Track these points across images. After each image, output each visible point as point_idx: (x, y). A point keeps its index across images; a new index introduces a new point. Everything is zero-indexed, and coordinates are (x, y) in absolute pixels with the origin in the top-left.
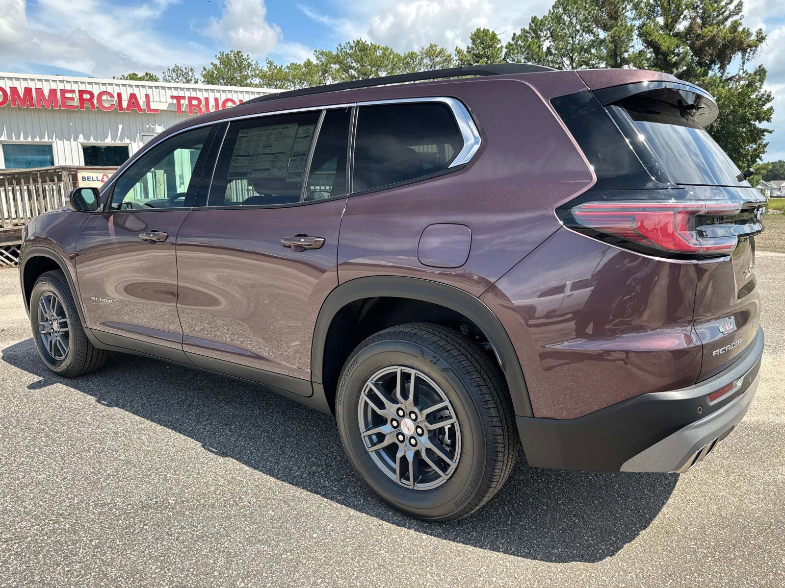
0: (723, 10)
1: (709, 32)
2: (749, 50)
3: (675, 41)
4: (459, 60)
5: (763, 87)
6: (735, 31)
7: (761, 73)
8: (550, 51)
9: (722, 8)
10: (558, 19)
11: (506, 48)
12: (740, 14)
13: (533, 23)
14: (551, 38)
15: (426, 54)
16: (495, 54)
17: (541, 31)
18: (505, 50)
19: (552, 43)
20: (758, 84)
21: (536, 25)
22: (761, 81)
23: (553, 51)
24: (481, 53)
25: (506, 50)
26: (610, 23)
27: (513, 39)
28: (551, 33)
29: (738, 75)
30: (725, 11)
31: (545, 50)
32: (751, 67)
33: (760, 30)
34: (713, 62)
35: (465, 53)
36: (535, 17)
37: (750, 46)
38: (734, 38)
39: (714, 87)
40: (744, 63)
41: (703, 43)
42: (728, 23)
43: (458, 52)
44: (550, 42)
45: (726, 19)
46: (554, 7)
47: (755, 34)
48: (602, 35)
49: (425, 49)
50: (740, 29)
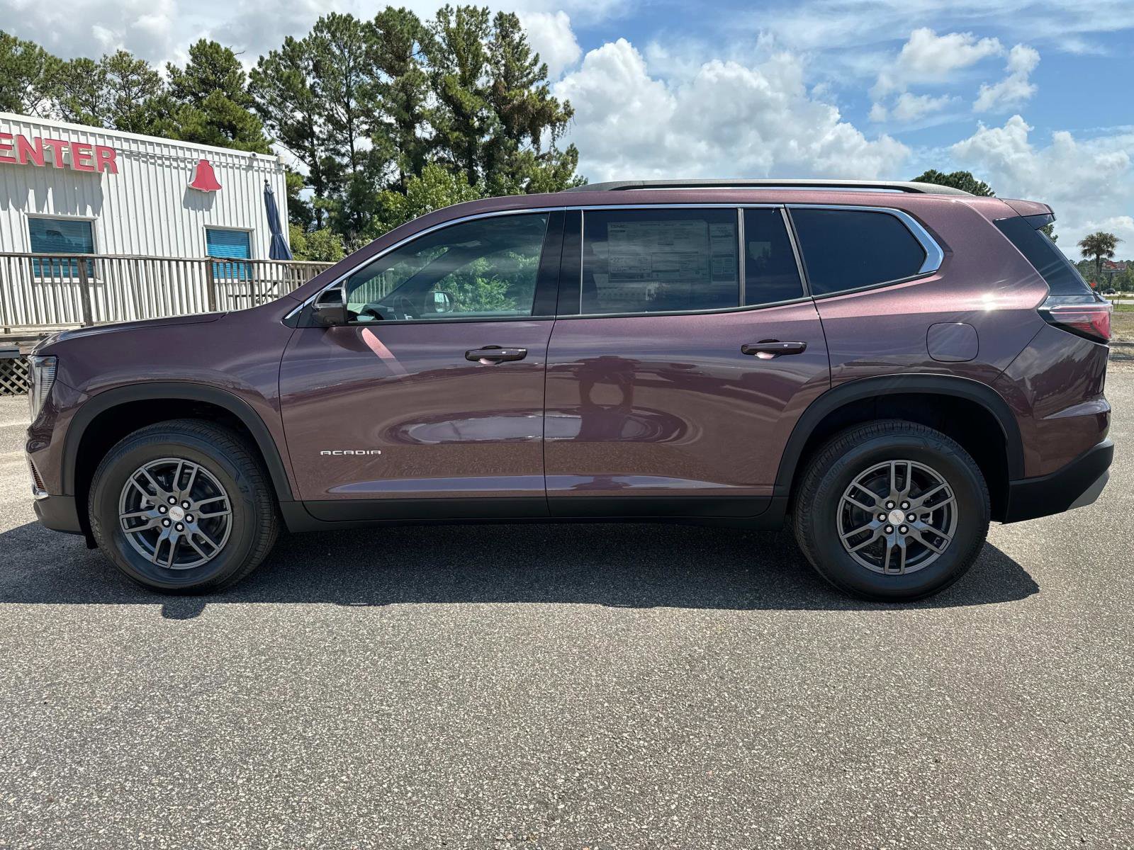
0: (528, 71)
1: (517, 96)
2: (558, 124)
3: (480, 100)
4: (174, 83)
5: (576, 170)
6: (543, 99)
7: (573, 153)
8: (315, 91)
9: (527, 69)
10: (324, 47)
11: (250, 77)
12: (546, 80)
13: (288, 46)
14: (314, 73)
15: (113, 66)
16: (235, 83)
17: (301, 60)
18: (248, 81)
19: (316, 80)
20: (570, 167)
21: (293, 50)
22: (574, 162)
23: (319, 91)
24: (212, 78)
25: (251, 80)
26: (397, 64)
27: (260, 64)
28: (314, 65)
29: (549, 153)
30: (529, 73)
31: (308, 86)
32: (562, 146)
33: (568, 102)
34: (522, 132)
35: (184, 74)
36: (291, 37)
37: (558, 120)
38: (543, 108)
39: (527, 165)
40: (554, 139)
41: (511, 108)
42: (533, 89)
43: (172, 72)
44: (314, 78)
45: (531, 82)
46: (316, 28)
47: (562, 106)
48: (385, 78)
49: (109, 57)
50: (548, 98)
